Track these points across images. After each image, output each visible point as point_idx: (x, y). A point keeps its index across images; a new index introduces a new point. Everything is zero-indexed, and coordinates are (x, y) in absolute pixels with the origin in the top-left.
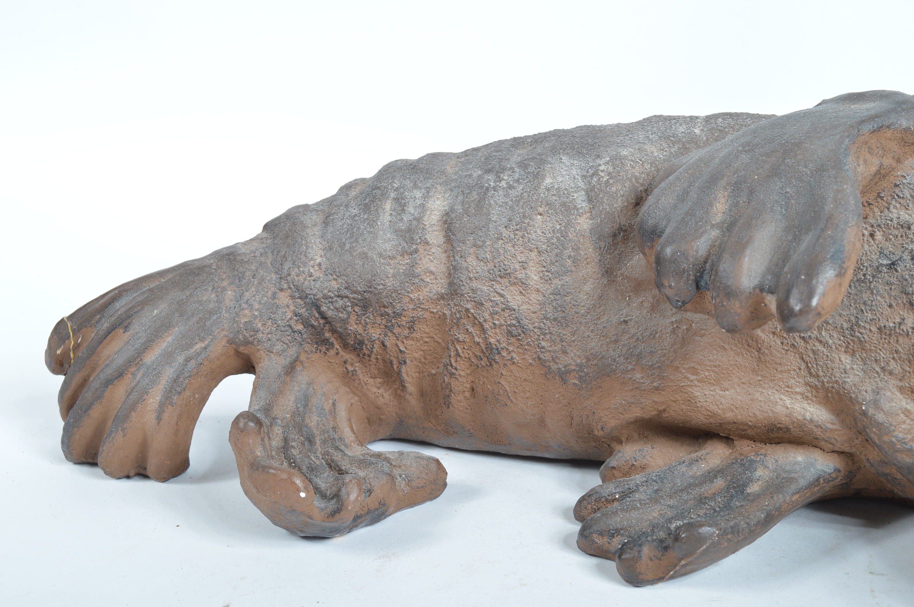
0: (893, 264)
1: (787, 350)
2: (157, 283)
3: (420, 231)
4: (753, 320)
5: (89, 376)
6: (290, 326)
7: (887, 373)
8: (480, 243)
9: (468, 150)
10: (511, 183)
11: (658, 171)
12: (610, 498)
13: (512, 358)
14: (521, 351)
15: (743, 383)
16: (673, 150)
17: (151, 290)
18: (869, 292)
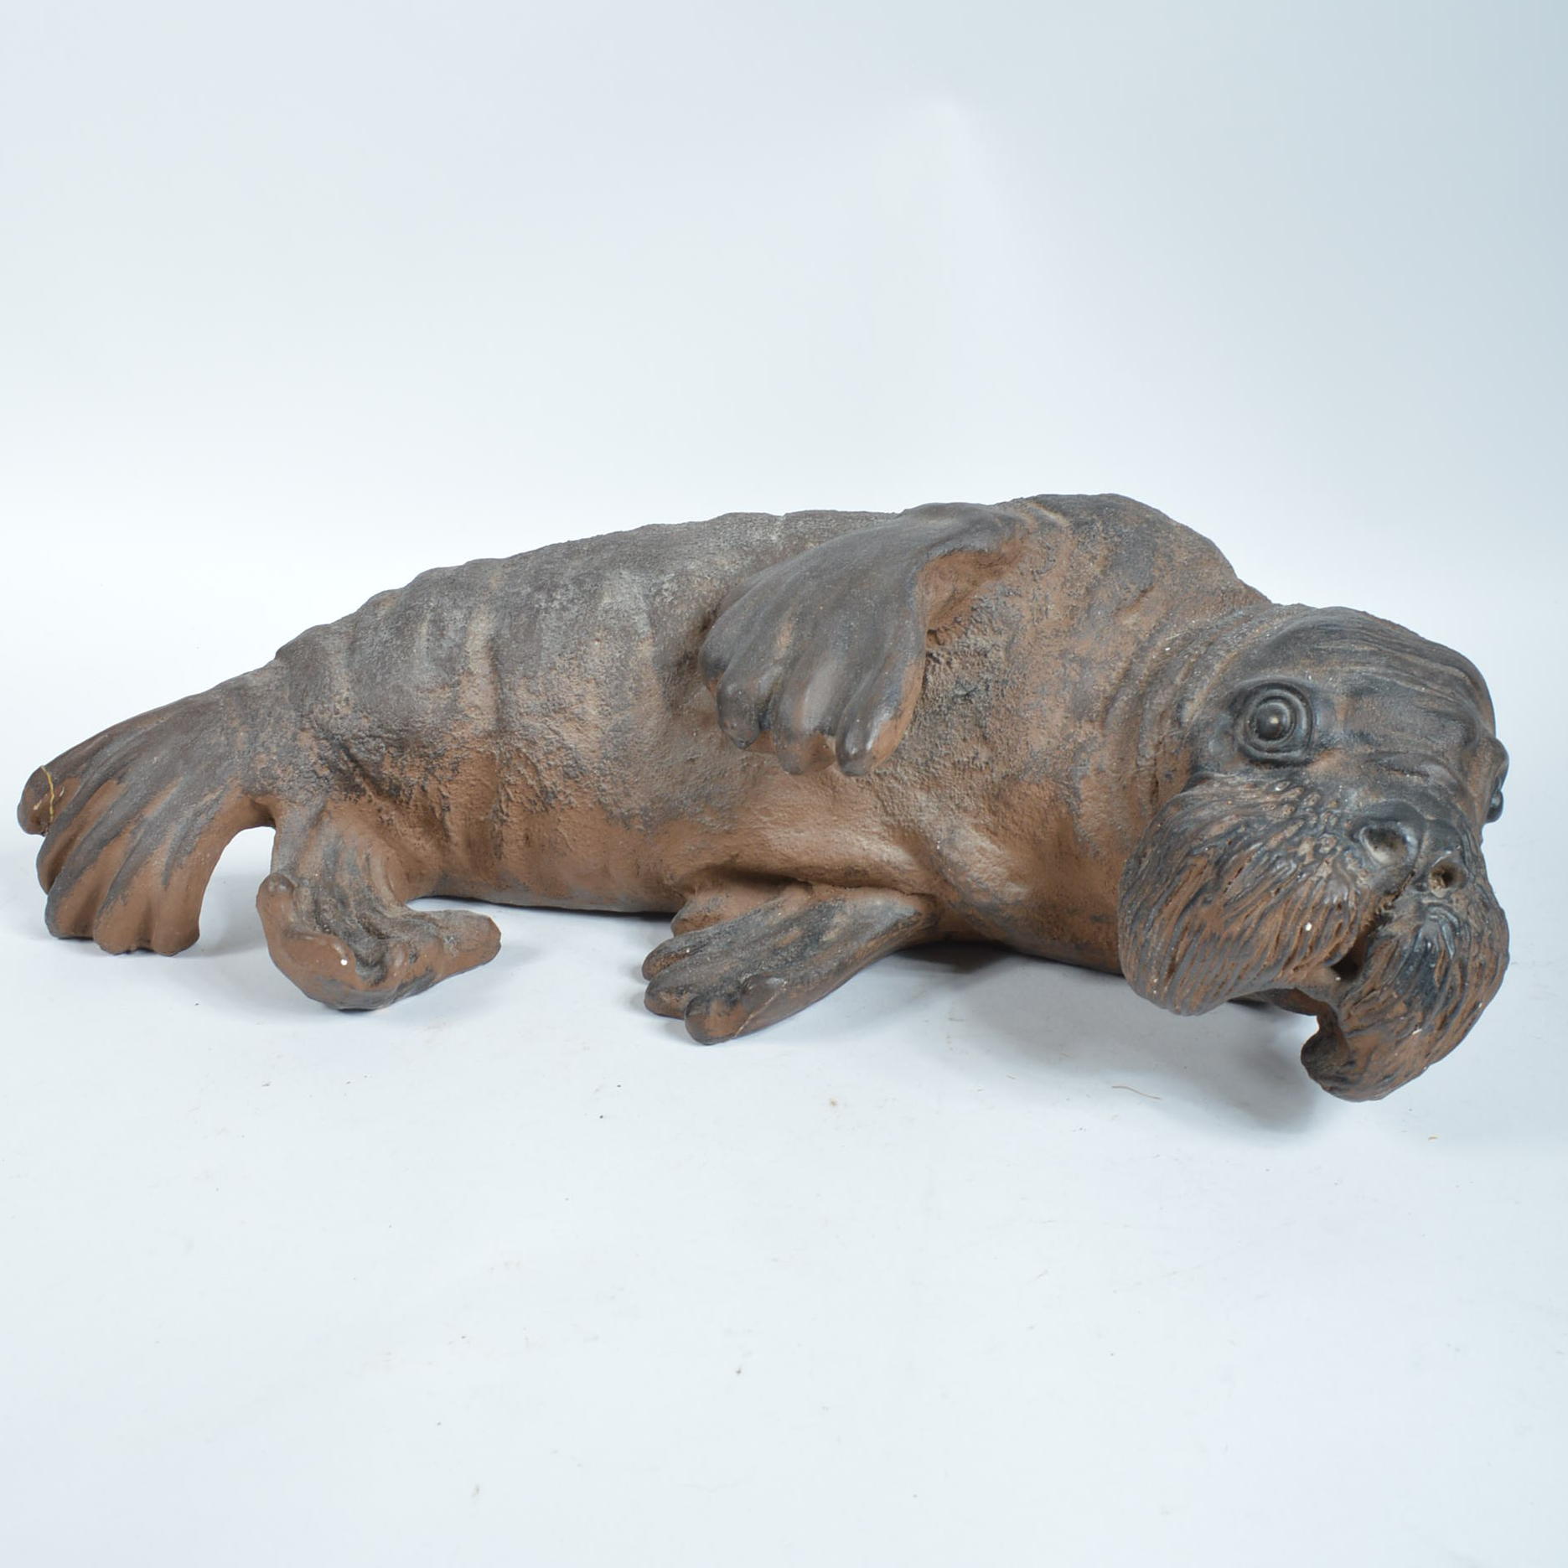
0: (968, 695)
1: (862, 788)
2: (155, 725)
3: (462, 660)
4: (815, 762)
5: (75, 836)
6: (314, 772)
7: (961, 811)
8: (531, 674)
9: (516, 556)
10: (565, 603)
11: (728, 588)
12: (680, 953)
13: (570, 803)
14: (579, 794)
15: (819, 824)
16: (746, 563)
17: (148, 733)
18: (944, 725)
